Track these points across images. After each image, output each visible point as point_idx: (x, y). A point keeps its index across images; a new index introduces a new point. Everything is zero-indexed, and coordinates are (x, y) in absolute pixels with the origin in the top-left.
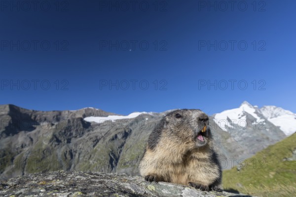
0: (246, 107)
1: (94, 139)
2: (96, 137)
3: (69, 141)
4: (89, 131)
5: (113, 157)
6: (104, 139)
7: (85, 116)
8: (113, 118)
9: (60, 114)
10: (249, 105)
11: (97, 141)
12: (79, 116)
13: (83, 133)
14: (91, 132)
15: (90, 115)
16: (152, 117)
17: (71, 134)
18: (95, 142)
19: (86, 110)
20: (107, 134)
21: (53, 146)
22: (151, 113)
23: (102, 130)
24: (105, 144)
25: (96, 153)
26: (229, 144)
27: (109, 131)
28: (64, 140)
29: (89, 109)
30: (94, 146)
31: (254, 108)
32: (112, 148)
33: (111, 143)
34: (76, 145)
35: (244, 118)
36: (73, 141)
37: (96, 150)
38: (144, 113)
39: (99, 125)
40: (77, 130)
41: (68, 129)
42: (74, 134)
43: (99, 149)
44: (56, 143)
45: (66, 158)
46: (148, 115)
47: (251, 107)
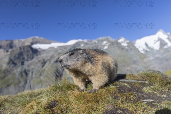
0: (161, 35)
1: (42, 61)
2: (44, 60)
3: (23, 64)
4: (37, 55)
5: (58, 74)
6: (50, 61)
7: (32, 44)
8: (56, 45)
9: (12, 42)
10: (163, 33)
11: (44, 63)
12: (27, 43)
13: (33, 58)
14: (39, 56)
15: (36, 43)
16: (86, 44)
17: (24, 58)
18: (43, 64)
19: (33, 39)
20: (52, 57)
21: (11, 67)
22: (85, 41)
23: (48, 55)
24: (51, 65)
25: (45, 72)
26: (145, 63)
27: (53, 55)
28: (19, 63)
29: (35, 38)
30: (43, 67)
31: (167, 35)
32: (57, 68)
33: (55, 64)
34: (29, 66)
35: (158, 43)
36: (26, 63)
37: (44, 70)
38: (80, 40)
39: (44, 50)
40: (28, 55)
41: (21, 54)
42: (26, 58)
43: (47, 69)
44: (13, 65)
45: (22, 76)
46: (83, 42)
47: (164, 34)
